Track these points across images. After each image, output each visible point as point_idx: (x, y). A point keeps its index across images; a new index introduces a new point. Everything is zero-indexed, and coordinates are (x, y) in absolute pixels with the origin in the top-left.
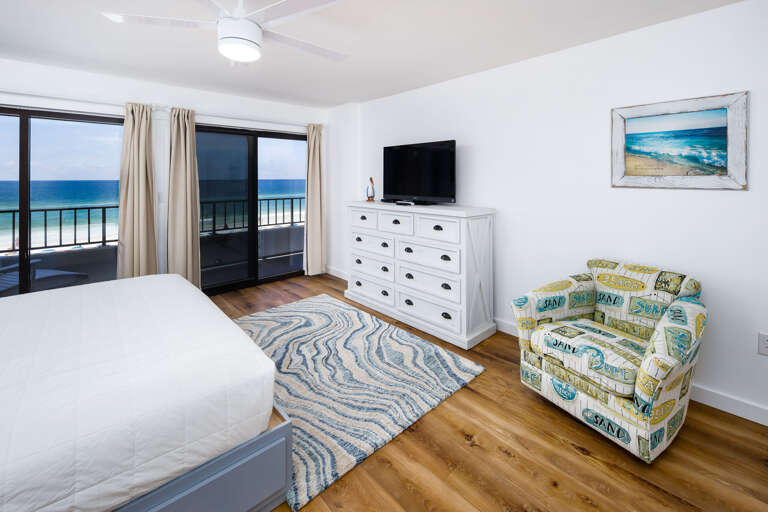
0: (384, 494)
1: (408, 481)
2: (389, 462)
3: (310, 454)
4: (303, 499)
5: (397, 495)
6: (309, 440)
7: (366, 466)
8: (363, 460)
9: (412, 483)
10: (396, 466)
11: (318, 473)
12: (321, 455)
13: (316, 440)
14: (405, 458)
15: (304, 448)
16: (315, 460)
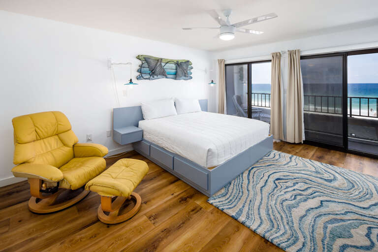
0: (220, 228)
1: (230, 239)
2: (238, 230)
3: (231, 200)
4: (211, 202)
5: (221, 234)
6: (238, 199)
7: (233, 221)
8: (235, 219)
9: (229, 241)
10: (237, 234)
11: (223, 204)
12: (232, 204)
13: (239, 201)
14: (243, 238)
15: (233, 198)
16: (229, 202)
